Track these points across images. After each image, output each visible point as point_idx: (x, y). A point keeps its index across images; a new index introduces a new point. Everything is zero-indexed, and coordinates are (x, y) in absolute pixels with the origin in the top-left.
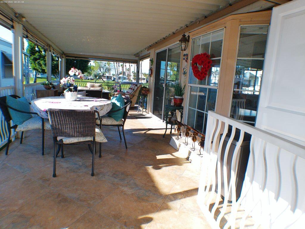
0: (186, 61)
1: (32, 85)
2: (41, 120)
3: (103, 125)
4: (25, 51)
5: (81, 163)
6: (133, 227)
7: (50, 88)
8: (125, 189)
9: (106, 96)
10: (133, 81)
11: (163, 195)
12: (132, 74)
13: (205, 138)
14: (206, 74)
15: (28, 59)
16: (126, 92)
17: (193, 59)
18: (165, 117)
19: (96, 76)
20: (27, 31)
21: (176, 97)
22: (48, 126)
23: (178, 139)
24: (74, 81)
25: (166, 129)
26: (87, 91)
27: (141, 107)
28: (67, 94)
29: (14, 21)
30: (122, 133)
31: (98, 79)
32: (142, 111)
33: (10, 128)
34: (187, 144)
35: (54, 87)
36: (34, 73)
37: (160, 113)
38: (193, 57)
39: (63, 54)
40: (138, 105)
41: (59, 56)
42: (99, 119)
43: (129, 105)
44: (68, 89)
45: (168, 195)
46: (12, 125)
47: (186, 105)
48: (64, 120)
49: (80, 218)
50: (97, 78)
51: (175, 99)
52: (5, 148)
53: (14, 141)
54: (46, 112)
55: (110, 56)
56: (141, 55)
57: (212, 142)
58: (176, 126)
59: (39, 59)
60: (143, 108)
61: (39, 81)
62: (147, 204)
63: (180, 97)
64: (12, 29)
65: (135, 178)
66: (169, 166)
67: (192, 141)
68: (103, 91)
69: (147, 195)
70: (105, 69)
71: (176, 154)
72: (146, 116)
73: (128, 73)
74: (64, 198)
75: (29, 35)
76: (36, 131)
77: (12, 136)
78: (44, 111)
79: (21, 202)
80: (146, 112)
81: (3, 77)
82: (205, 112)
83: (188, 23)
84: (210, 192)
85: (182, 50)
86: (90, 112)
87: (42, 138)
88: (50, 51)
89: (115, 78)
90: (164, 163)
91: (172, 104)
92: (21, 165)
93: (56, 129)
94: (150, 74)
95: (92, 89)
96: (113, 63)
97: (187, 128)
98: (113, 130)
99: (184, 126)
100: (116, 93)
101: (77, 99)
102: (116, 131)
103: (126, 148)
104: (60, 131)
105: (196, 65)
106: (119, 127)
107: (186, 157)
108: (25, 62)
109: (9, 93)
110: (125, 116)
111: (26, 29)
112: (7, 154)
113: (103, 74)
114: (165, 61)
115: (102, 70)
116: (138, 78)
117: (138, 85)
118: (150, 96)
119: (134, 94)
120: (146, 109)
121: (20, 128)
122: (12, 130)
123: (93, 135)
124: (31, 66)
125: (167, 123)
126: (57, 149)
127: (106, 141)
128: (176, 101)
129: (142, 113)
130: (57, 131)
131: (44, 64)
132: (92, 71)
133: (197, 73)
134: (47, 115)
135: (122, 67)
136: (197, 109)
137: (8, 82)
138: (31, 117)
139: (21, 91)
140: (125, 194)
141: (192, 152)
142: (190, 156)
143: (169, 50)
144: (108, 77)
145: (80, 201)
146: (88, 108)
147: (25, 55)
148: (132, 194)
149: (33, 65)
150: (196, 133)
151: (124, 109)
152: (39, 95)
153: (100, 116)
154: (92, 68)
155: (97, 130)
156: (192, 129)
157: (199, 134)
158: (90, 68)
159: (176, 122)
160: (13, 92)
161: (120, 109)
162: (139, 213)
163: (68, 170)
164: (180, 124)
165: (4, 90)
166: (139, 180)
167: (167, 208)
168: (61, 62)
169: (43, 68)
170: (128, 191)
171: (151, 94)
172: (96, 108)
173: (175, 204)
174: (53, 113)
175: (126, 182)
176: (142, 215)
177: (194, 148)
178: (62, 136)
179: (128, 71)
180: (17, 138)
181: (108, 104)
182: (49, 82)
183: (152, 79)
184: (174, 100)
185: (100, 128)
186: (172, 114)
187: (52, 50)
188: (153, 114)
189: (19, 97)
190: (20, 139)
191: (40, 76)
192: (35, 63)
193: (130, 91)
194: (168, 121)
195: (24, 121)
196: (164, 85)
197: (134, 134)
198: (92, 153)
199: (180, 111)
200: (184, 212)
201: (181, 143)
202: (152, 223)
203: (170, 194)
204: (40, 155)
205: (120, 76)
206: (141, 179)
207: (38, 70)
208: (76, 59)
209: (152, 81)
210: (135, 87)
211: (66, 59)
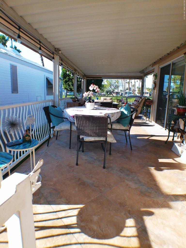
1: (63, 99)
2: (70, 123)
3: (113, 129)
4: (60, 76)
5: (95, 158)
6: (136, 217)
7: (75, 101)
8: (130, 183)
9: (116, 106)
10: (138, 95)
12: (137, 90)
15: (62, 81)
16: (131, 104)
18: (168, 126)
19: (107, 92)
20: (62, 60)
21: (179, 106)
22: (74, 128)
23: (180, 146)
24: (92, 94)
25: (169, 136)
26: (101, 103)
27: (145, 116)
28: (88, 104)
29: (54, 54)
30: (128, 137)
31: (109, 95)
32: (145, 120)
33: (50, 128)
35: (78, 101)
36: (66, 92)
37: (163, 122)
39: (85, 76)
40: (142, 115)
41: (82, 77)
42: (111, 124)
43: (135, 113)
44: (88, 101)
46: (51, 126)
48: (85, 123)
49: (93, 199)
50: (109, 93)
51: (178, 109)
52: (47, 142)
53: (52, 138)
54: (74, 117)
55: (119, 74)
56: (146, 72)
58: (179, 134)
59: (68, 81)
60: (147, 118)
61: (68, 96)
62: (149, 199)
63: (183, 107)
64: (53, 60)
65: (138, 176)
66: (171, 169)
68: (113, 103)
69: (149, 191)
70: (115, 86)
71: (178, 160)
72: (149, 124)
73: (133, 89)
74: (83, 182)
75: (63, 63)
76: (66, 131)
77: (51, 134)
78: (72, 116)
79: (55, 179)
80: (149, 121)
81: (47, 94)
86: (104, 117)
88: (76, 74)
89: (122, 93)
90: (166, 166)
91: (176, 113)
92: (56, 154)
93: (80, 129)
94: (154, 87)
95: (105, 101)
96: (121, 80)
98: (120, 135)
100: (123, 105)
101: (94, 109)
102: (123, 135)
103: (132, 149)
104: (82, 131)
106: (126, 131)
109: (50, 104)
110: (131, 123)
112: (48, 146)
113: (113, 90)
114: (169, 74)
115: (112, 87)
116: (142, 92)
117: (143, 98)
118: (154, 107)
119: (138, 105)
120: (149, 118)
121: (57, 128)
122: (52, 129)
123: (106, 136)
124: (64, 87)
125: (170, 131)
126: (80, 145)
127: (115, 142)
128: (180, 110)
129: (145, 122)
130: (80, 132)
131: (71, 85)
132: (105, 88)
134: (74, 120)
135: (129, 84)
137: (51, 97)
138: (63, 121)
139: (57, 103)
140: (130, 187)
143: (174, 64)
144: (117, 92)
145: (94, 186)
146: (103, 115)
147: (60, 79)
148: (136, 188)
149: (65, 85)
151: (130, 116)
152: (69, 106)
153: (111, 121)
154: (104, 86)
155: (109, 133)
158: (103, 86)
159: (179, 130)
160: (53, 104)
161: (127, 117)
162: (141, 205)
163: (86, 161)
164: (183, 132)
165: (48, 102)
166: (142, 177)
167: (169, 207)
168: (84, 82)
169: (71, 88)
170: (133, 185)
171: (154, 105)
172: (108, 115)
174: (78, 117)
175: (131, 178)
176: (144, 208)
178: (83, 135)
179: (133, 87)
180: (54, 136)
181: (117, 112)
182: (75, 96)
183: (156, 92)
185: (111, 132)
186: (175, 123)
187: (77, 73)
188: (156, 122)
189: (57, 107)
190: (56, 137)
191: (69, 94)
192: (66, 84)
193: (135, 103)
194: (171, 128)
195: (59, 124)
196: (167, 97)
197: (139, 139)
198: (104, 151)
199: (183, 120)
201: (183, 150)
203: (171, 194)
204: (68, 149)
205: (127, 91)
206: (144, 177)
207: (68, 89)
208: (94, 79)
209: (155, 93)
210: (140, 99)
211: (87, 79)
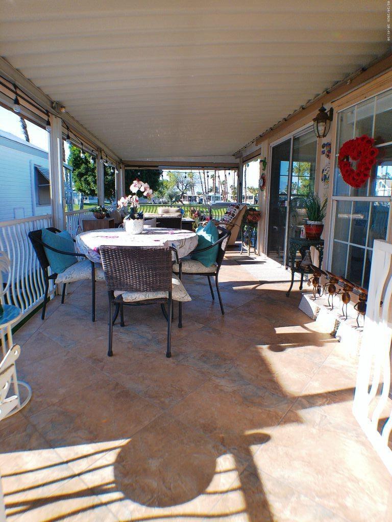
0: (328, 156)
1: (76, 212)
2: (91, 265)
3: (183, 273)
4: (66, 163)
5: (149, 336)
6: (235, 449)
7: (101, 217)
8: (222, 382)
9: (188, 226)
10: (232, 201)
11: (289, 397)
12: (230, 191)
13: (367, 296)
14: (366, 176)
15: (70, 174)
16: (219, 220)
17: (341, 149)
18: (290, 262)
19: (171, 197)
20: (68, 129)
21: (309, 222)
22: (100, 276)
23: (314, 298)
24: (137, 201)
25: (292, 281)
26: (158, 220)
27: (247, 244)
28: (129, 223)
29: (50, 114)
30: (214, 289)
31: (174, 202)
32: (248, 252)
33: (47, 278)
34: (331, 307)
35: (108, 215)
36: (80, 197)
37: (281, 255)
38: (342, 146)
39: (121, 163)
40: (242, 242)
41: (114, 165)
42: (178, 263)
44: (129, 216)
45: (299, 397)
46: (49, 274)
47: (329, 236)
48: (124, 264)
49: (148, 425)
50: (174, 200)
51: (308, 227)
52: (41, 310)
53: (53, 299)
54: (98, 251)
55: (193, 160)
56: (245, 155)
57: (382, 303)
58: (310, 276)
59: (86, 173)
60: (250, 247)
61: (86, 207)
62: (260, 410)
63: (316, 223)
64: (47, 127)
65: (238, 365)
66: (299, 346)
67: (342, 302)
68: (183, 219)
69: (260, 395)
70: (185, 185)
71: (312, 326)
72: (255, 260)
73: (223, 189)
74: (125, 390)
75: (71, 135)
76: (83, 282)
77: (50, 292)
78: (94, 250)
79: (62, 391)
80: (256, 254)
81: (37, 204)
82: (366, 248)
83: (328, 86)
84: (378, 397)
85: (319, 136)
86: (163, 249)
87: (91, 296)
88: (102, 158)
89: (201, 198)
90: (289, 340)
91: (303, 236)
93: (112, 278)
94: (262, 185)
95: (165, 215)
96: (198, 171)
97: (332, 279)
98: (199, 284)
99: (326, 275)
100: (204, 222)
101: (143, 232)
102: (205, 285)
103: (223, 313)
104: (118, 282)
105: (348, 160)
106: (210, 277)
107: (330, 332)
108: (67, 179)
109: (45, 224)
110: (219, 260)
111: (67, 127)
112: (43, 318)
113: (183, 193)
114: (289, 160)
115: (181, 187)
116: (239, 197)
117: (241, 207)
118: (263, 224)
119: (234, 222)
120: (255, 247)
121: (62, 279)
122: (50, 281)
123: (169, 288)
124: (76, 186)
125: (294, 271)
126: (114, 312)
127: (190, 299)
128: (310, 230)
129: (248, 255)
130: (114, 282)
131: (93, 181)
132: (166, 189)
133: (349, 175)
134: (98, 257)
135: (213, 180)
136: (351, 242)
137: (46, 210)
138: (76, 262)
140: (221, 390)
141: (342, 322)
142: (337, 329)
143: (296, 139)
144: (190, 197)
145: (148, 397)
146: (160, 244)
147: (66, 168)
148: (234, 392)
149: (78, 184)
150: (350, 287)
151: (217, 245)
152: (88, 227)
153: (179, 257)
154: (164, 184)
155: (175, 281)
156: (340, 280)
157: (355, 289)
158: (162, 184)
159: (311, 269)
160: (51, 224)
161: (211, 246)
162: (245, 424)
163: (130, 346)
164: (317, 272)
165: (39, 220)
166: (246, 367)
167: (298, 420)
168: (119, 175)
169: (92, 188)
170: (227, 385)
171: (263, 220)
172: (173, 244)
173: (312, 414)
174: (107, 252)
175: (223, 370)
176: (251, 428)
177: (345, 315)
178: (121, 290)
179: (223, 186)
180: (56, 294)
181: (191, 238)
182: (101, 206)
183: (266, 194)
184: (307, 229)
185: (180, 278)
186: (303, 255)
187: (104, 157)
188: (268, 256)
189: (60, 232)
190: (61, 297)
191: (87, 201)
192: (80, 180)
193: (227, 218)
194: (295, 266)
195: (67, 268)
196: (287, 204)
197: (236, 291)
198: (168, 320)
199: (317, 249)
200: (328, 431)
201: (320, 307)
202: (269, 443)
203: (301, 395)
204: (90, 322)
205: (210, 194)
206: (249, 367)
207: (85, 192)
208: (140, 168)
209: (264, 198)
210: (235, 210)
211: (126, 171)
